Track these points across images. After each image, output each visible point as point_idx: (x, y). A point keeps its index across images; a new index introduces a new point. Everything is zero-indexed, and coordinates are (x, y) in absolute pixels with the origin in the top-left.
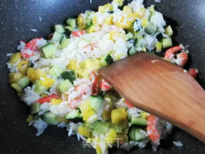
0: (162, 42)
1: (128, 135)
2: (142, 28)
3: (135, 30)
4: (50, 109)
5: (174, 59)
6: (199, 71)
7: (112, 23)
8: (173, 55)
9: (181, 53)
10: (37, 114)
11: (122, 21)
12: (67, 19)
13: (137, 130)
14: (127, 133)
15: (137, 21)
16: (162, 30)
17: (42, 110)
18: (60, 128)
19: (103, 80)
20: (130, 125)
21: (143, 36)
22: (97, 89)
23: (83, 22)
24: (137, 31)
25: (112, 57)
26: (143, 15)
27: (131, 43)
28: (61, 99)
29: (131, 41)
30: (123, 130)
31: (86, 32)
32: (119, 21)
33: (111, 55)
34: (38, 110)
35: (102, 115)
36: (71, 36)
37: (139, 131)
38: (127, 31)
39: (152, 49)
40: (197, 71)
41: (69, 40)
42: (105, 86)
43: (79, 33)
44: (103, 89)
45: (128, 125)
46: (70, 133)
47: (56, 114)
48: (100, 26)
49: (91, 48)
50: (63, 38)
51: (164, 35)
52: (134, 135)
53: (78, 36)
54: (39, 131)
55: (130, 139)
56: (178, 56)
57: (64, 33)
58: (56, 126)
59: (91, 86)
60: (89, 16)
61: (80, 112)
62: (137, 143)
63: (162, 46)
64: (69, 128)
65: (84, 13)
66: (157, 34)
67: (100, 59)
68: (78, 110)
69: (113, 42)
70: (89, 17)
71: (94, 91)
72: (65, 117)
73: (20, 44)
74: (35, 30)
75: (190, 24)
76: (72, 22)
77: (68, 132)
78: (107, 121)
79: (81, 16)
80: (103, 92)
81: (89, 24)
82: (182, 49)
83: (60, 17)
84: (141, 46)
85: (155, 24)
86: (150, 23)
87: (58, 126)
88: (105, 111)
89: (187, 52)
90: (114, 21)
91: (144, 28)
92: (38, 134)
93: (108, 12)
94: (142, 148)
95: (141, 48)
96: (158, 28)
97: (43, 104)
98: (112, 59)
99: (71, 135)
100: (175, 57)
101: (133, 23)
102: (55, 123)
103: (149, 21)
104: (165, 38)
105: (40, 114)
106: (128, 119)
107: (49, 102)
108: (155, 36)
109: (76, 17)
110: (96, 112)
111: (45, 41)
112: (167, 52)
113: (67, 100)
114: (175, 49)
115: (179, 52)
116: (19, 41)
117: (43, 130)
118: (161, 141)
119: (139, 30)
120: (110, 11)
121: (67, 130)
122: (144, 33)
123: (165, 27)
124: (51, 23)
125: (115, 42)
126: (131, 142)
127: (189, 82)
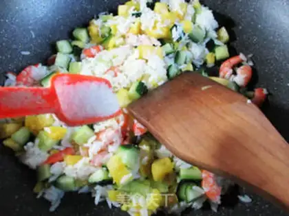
0: (214, 52)
1: (178, 193)
2: (184, 34)
3: (175, 40)
4: (64, 172)
5: (233, 76)
6: (268, 90)
7: (141, 32)
8: (231, 71)
9: (242, 67)
10: (47, 180)
11: (154, 27)
12: (73, 30)
13: (189, 187)
14: (175, 191)
15: (175, 26)
16: (213, 35)
17: (53, 175)
18: (82, 194)
19: (136, 121)
20: (178, 181)
21: (187, 45)
22: (128, 134)
23: (98, 32)
24: (178, 41)
25: (145, 84)
26: (184, 15)
27: (170, 58)
28: (79, 154)
29: (171, 55)
30: (169, 188)
31: (104, 49)
32: (151, 29)
33: (143, 81)
34: (47, 175)
35: (139, 171)
36: (82, 56)
37: (191, 189)
38: (163, 41)
39: (201, 63)
40: (265, 91)
41: (80, 63)
42: (138, 128)
43: (93, 51)
44: (138, 133)
45: (176, 181)
46: (97, 200)
47: (74, 178)
48: (124, 37)
49: (113, 74)
50: (70, 61)
51: (216, 42)
52: (185, 193)
53: (93, 56)
54: (53, 203)
55: (180, 200)
56: (239, 71)
57: (72, 53)
58: (77, 192)
59: (120, 131)
60: (105, 22)
61: (107, 170)
62: (190, 204)
63: (215, 57)
64: (95, 193)
65: (98, 18)
66: (207, 40)
67: (128, 89)
68: (105, 169)
69: (145, 61)
70: (106, 25)
71: (125, 138)
72: (87, 181)
73: (7, 78)
74: (27, 53)
75: (252, 23)
76: (82, 34)
77: (94, 198)
78: (147, 178)
79: (93, 23)
80: (137, 137)
81: (107, 35)
82: (243, 61)
83: (62, 28)
84: (185, 63)
85: (202, 27)
86: (196, 25)
87: (80, 192)
88: (143, 166)
89: (251, 64)
90: (143, 28)
91: (187, 35)
92: (52, 209)
93: (133, 15)
94: (198, 210)
95: (185, 65)
96: (207, 33)
97: (53, 166)
98: (146, 87)
99: (99, 203)
100: (235, 73)
101: (171, 30)
102: (74, 188)
103: (194, 23)
104: (218, 46)
105: (51, 180)
106: (176, 173)
107: (62, 160)
108: (204, 44)
109: (86, 25)
110: (129, 169)
111: (45, 68)
112: (222, 66)
113: (88, 156)
114: (234, 60)
115: (239, 64)
116: (6, 73)
117: (59, 202)
118: (223, 198)
119: (180, 38)
120: (136, 12)
121: (93, 196)
122: (188, 41)
123: (217, 30)
124: (49, 38)
125: (147, 61)
126: (182, 204)
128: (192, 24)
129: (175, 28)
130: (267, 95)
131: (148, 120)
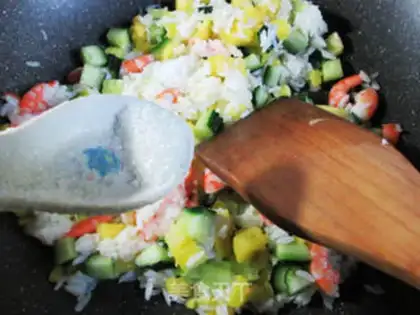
0: (321, 69)
1: (272, 281)
2: (278, 42)
3: (264, 51)
4: (98, 249)
5: (350, 105)
6: (402, 127)
7: (212, 36)
8: (347, 97)
9: (362, 92)
10: (71, 261)
11: (233, 29)
12: (107, 31)
13: (291, 272)
14: (269, 277)
15: (265, 28)
16: (320, 43)
17: (79, 254)
18: (124, 283)
19: (207, 171)
20: (274, 262)
21: (281, 58)
22: (195, 191)
23: (146, 33)
24: (268, 51)
25: (221, 116)
26: (277, 12)
27: (256, 76)
28: (120, 222)
29: (257, 73)
30: (260, 273)
31: (156, 59)
32: (228, 31)
33: (218, 111)
34: (71, 254)
35: (214, 247)
36: (122, 70)
37: (294, 274)
38: (245, 50)
39: (302, 85)
40: (398, 128)
41: (119, 81)
42: (212, 182)
43: (139, 63)
44: (210, 190)
45: (270, 263)
46: (149, 293)
47: (113, 259)
48: (186, 43)
49: (172, 98)
50: (104, 78)
51: (325, 54)
52: (285, 282)
53: (139, 71)
54: (79, 299)
55: (277, 291)
56: (358, 97)
57: (105, 66)
58: (117, 280)
59: (183, 186)
60: (157, 19)
61: (166, 246)
62: (292, 298)
63: (322, 77)
64: (146, 282)
65: (145, 13)
66: (311, 51)
67: (194, 122)
68: (161, 244)
69: (219, 79)
70: (159, 23)
71: (190, 196)
72: (133, 262)
73: (5, 102)
74: (36, 64)
75: (378, 26)
76: (121, 37)
77: (144, 290)
78: (225, 259)
79: (139, 22)
80: (208, 195)
81: (159, 40)
82: (364, 82)
83: (90, 27)
84: (279, 84)
85: (305, 32)
86: (295, 28)
87: (121, 281)
88: (220, 239)
89: (376, 87)
90: (215, 30)
91: (281, 42)
92: (79, 308)
93: (200, 9)
94: (302, 307)
95: (279, 88)
96: (311, 39)
97: (80, 239)
98: (222, 119)
99: (152, 298)
100: (352, 101)
101: (259, 34)
102: (112, 276)
103: (292, 25)
104: (327, 60)
105: (77, 261)
106: (270, 250)
107: (94, 231)
108: (307, 56)
109: (127, 24)
110: (199, 244)
111: (65, 87)
112: (332, 91)
113: (135, 224)
114: (350, 82)
115: (358, 88)
116: (2, 94)
117: (89, 296)
118: (342, 288)
119: (272, 47)
120: (203, 5)
121: (142, 286)
122: (282, 52)
123: (325, 36)
124: (70, 43)
125: (223, 79)
126: (280, 298)
127: (397, 168)
128: (289, 26)
129: (264, 31)
130: (401, 134)
131: (229, 170)
